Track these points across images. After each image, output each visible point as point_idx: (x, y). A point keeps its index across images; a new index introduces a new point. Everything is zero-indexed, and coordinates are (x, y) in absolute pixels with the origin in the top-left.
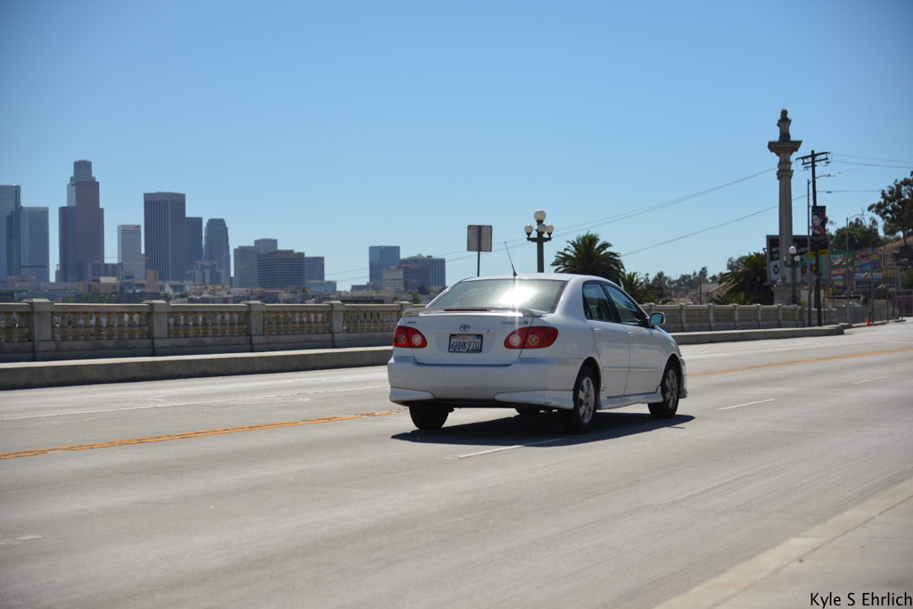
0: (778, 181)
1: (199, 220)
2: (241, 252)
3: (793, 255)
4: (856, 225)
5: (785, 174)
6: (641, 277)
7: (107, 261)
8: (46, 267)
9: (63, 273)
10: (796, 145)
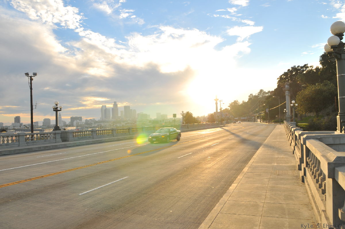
0: (216, 105)
1: (132, 110)
2: (138, 114)
3: (218, 115)
4: (226, 109)
5: (217, 104)
6: (195, 117)
7: (119, 116)
8: (110, 117)
9: (112, 118)
10: (218, 100)
